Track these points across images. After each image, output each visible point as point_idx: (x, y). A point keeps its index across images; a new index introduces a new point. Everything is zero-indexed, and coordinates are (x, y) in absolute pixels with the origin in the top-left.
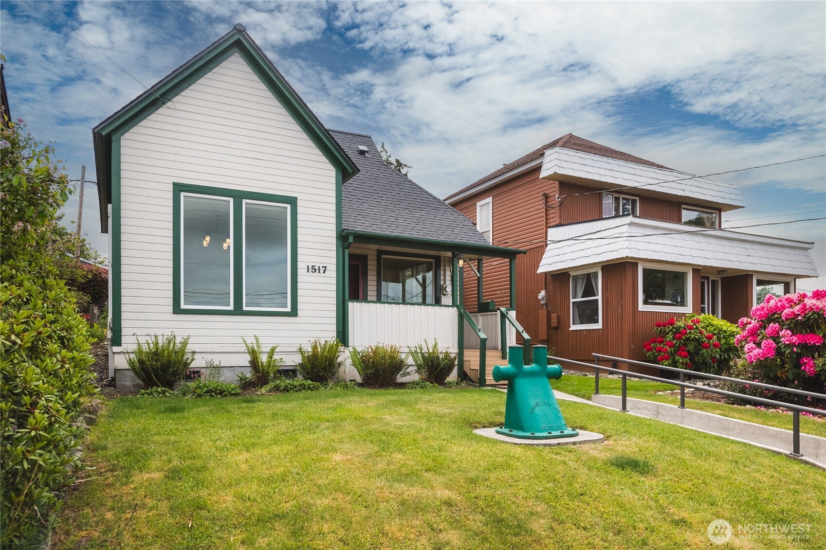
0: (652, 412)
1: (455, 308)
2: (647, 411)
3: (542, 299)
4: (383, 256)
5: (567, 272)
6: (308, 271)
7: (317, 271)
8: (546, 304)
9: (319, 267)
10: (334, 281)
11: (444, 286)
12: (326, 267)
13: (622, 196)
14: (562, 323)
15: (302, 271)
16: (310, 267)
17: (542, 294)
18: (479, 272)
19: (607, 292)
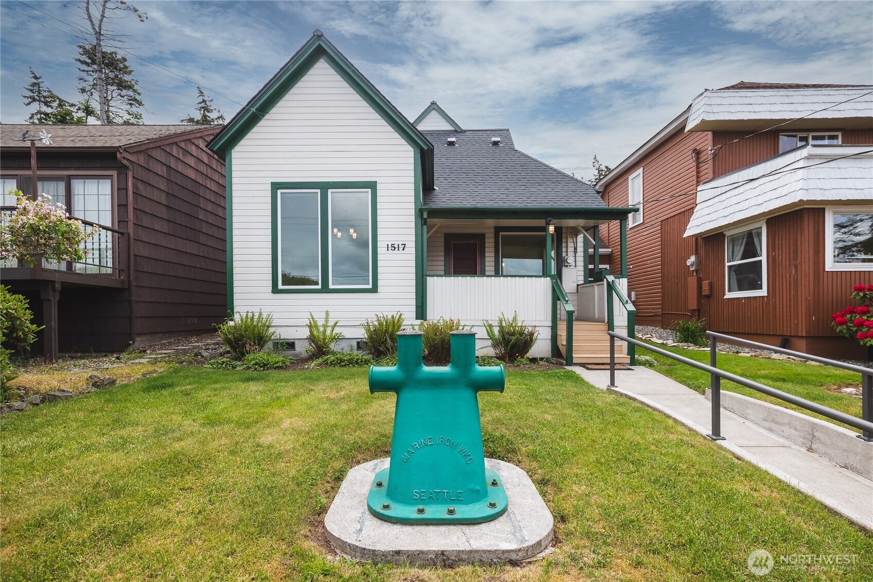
0: (802, 434)
1: (548, 278)
2: (792, 430)
3: (692, 265)
4: (501, 233)
5: (722, 233)
6: (388, 250)
7: (397, 249)
8: (697, 271)
9: (398, 245)
10: (413, 257)
11: (566, 258)
12: (405, 245)
13: (811, 134)
14: (716, 291)
15: (381, 250)
16: (390, 246)
17: (693, 259)
18: (594, 240)
19: (774, 250)
